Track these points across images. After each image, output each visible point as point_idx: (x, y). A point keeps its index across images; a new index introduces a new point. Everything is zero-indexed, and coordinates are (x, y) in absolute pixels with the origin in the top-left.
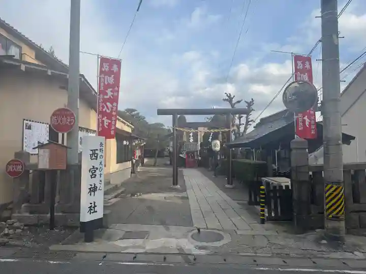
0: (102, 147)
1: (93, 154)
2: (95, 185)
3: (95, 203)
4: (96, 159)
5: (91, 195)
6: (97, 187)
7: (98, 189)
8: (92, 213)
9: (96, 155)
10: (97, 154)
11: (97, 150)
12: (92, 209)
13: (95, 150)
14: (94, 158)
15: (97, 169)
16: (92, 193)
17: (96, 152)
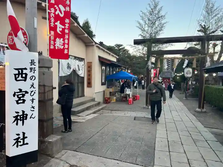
0: (33, 66)
1: (19, 74)
2: (23, 112)
3: (24, 134)
4: (25, 80)
5: (17, 124)
6: (27, 115)
7: (29, 117)
8: (21, 145)
9: (24, 76)
10: (26, 74)
11: (26, 69)
12: (20, 140)
13: (22, 69)
14: (20, 78)
15: (27, 92)
16: (20, 123)
17: (24, 71)
